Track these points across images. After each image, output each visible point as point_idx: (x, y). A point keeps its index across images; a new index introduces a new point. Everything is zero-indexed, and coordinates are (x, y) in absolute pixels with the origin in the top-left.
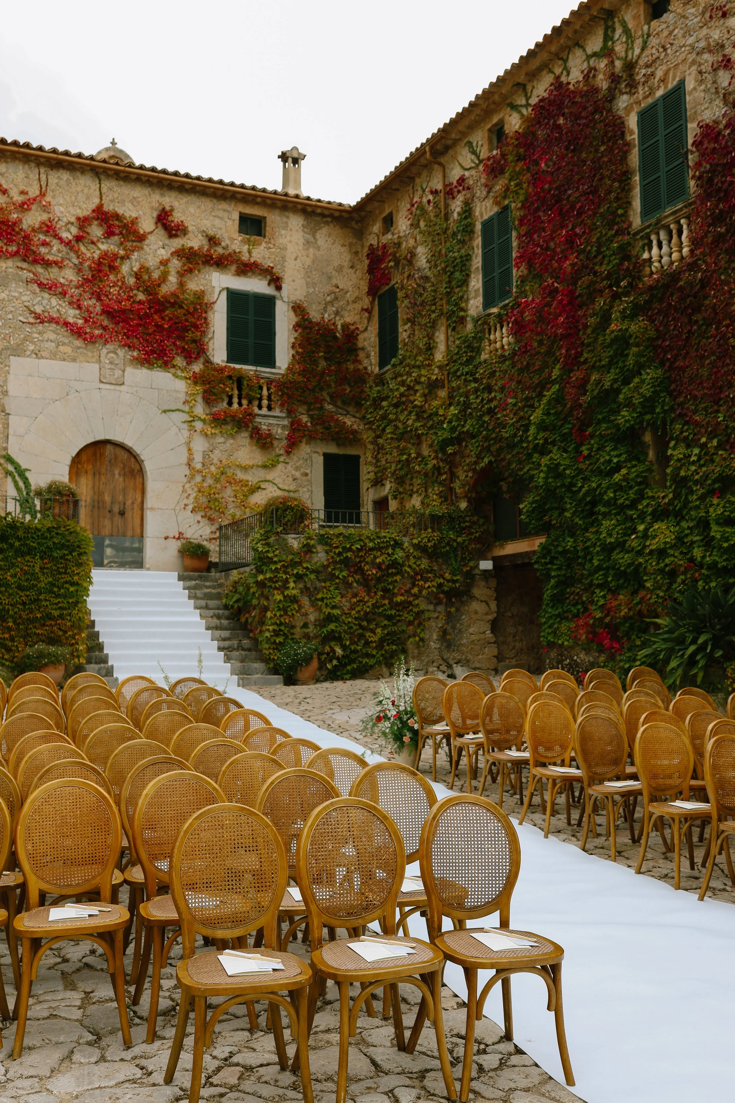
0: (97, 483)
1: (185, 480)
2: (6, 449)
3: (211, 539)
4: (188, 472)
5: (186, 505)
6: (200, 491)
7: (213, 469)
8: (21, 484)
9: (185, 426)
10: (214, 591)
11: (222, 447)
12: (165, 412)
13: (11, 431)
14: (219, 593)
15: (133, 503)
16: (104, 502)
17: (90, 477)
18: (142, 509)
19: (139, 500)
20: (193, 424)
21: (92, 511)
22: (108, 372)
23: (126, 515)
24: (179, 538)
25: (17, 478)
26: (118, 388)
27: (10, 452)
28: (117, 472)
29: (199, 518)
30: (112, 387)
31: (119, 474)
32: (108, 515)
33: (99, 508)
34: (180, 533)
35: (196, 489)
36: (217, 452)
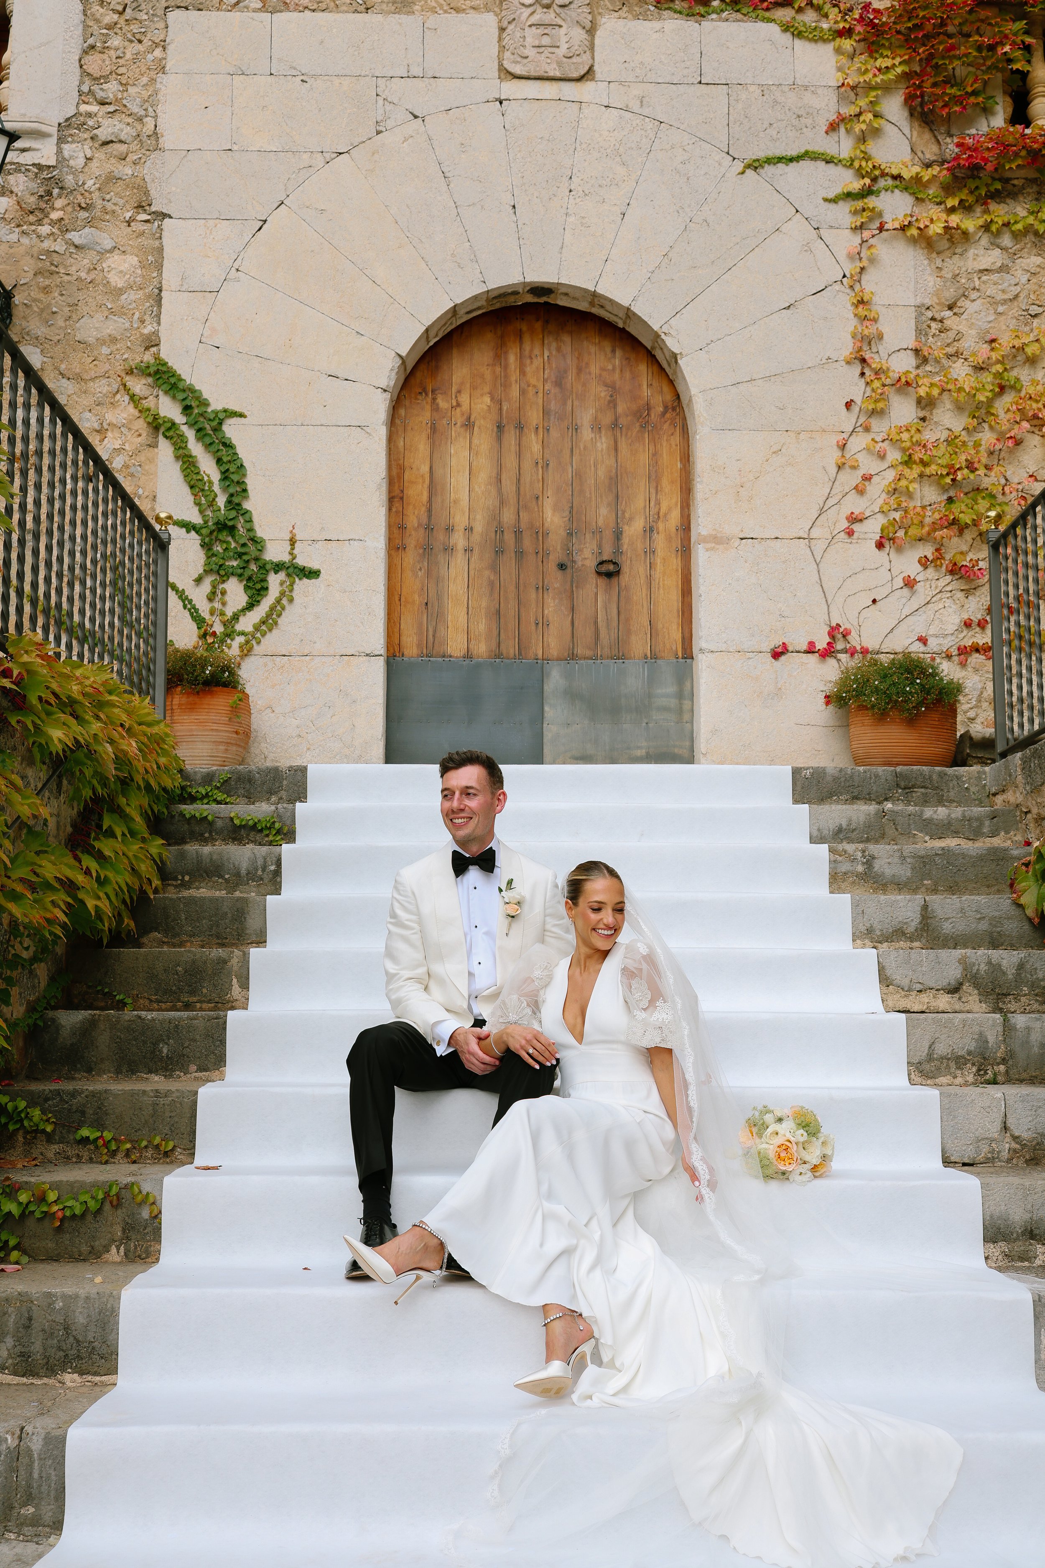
0: (510, 461)
1: (848, 421)
2: (152, 342)
3: (963, 651)
4: (857, 390)
5: (854, 519)
6: (908, 462)
7: (960, 371)
8: (208, 467)
9: (843, 213)
10: (966, 845)
11: (993, 287)
12: (755, 165)
13: (170, 277)
14: (998, 856)
15: (650, 530)
16: (540, 534)
17: (484, 440)
18: (685, 551)
19: (675, 517)
20: (871, 202)
21: (494, 567)
22: (532, 36)
23: (625, 578)
24: (828, 653)
25: (196, 448)
26: (569, 90)
27: (165, 353)
28: (585, 418)
29: (913, 569)
30: (549, 90)
31: (597, 427)
32: (556, 579)
33: (520, 554)
34: (833, 631)
35: (894, 456)
36: (971, 306)
